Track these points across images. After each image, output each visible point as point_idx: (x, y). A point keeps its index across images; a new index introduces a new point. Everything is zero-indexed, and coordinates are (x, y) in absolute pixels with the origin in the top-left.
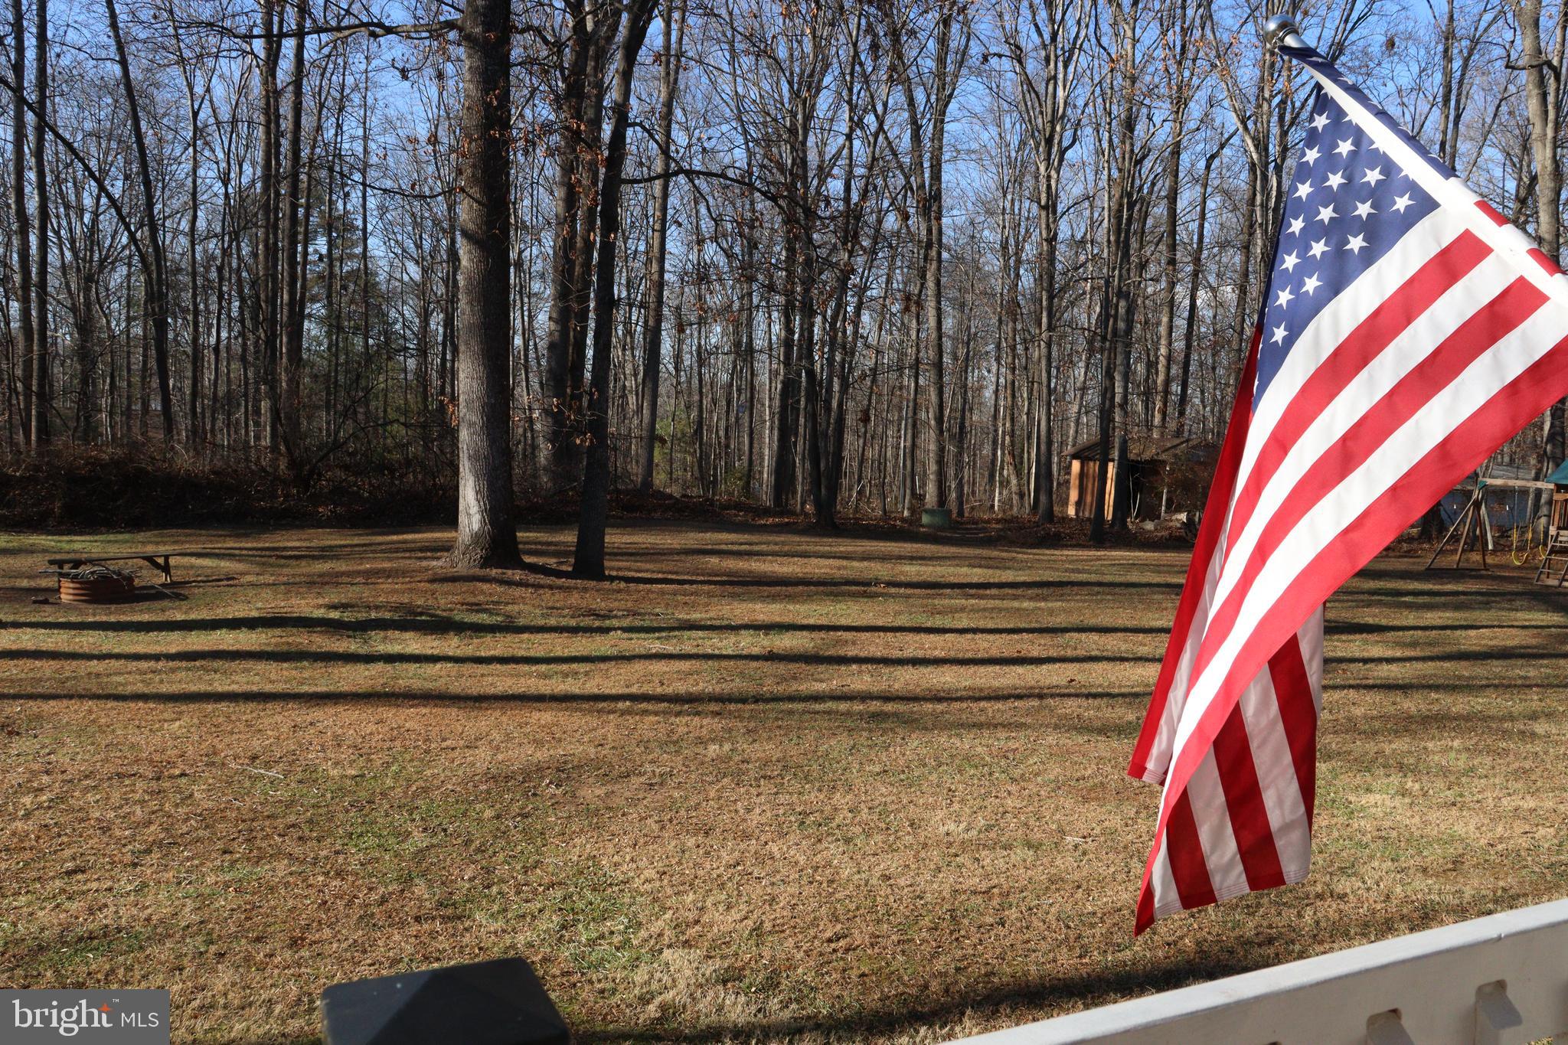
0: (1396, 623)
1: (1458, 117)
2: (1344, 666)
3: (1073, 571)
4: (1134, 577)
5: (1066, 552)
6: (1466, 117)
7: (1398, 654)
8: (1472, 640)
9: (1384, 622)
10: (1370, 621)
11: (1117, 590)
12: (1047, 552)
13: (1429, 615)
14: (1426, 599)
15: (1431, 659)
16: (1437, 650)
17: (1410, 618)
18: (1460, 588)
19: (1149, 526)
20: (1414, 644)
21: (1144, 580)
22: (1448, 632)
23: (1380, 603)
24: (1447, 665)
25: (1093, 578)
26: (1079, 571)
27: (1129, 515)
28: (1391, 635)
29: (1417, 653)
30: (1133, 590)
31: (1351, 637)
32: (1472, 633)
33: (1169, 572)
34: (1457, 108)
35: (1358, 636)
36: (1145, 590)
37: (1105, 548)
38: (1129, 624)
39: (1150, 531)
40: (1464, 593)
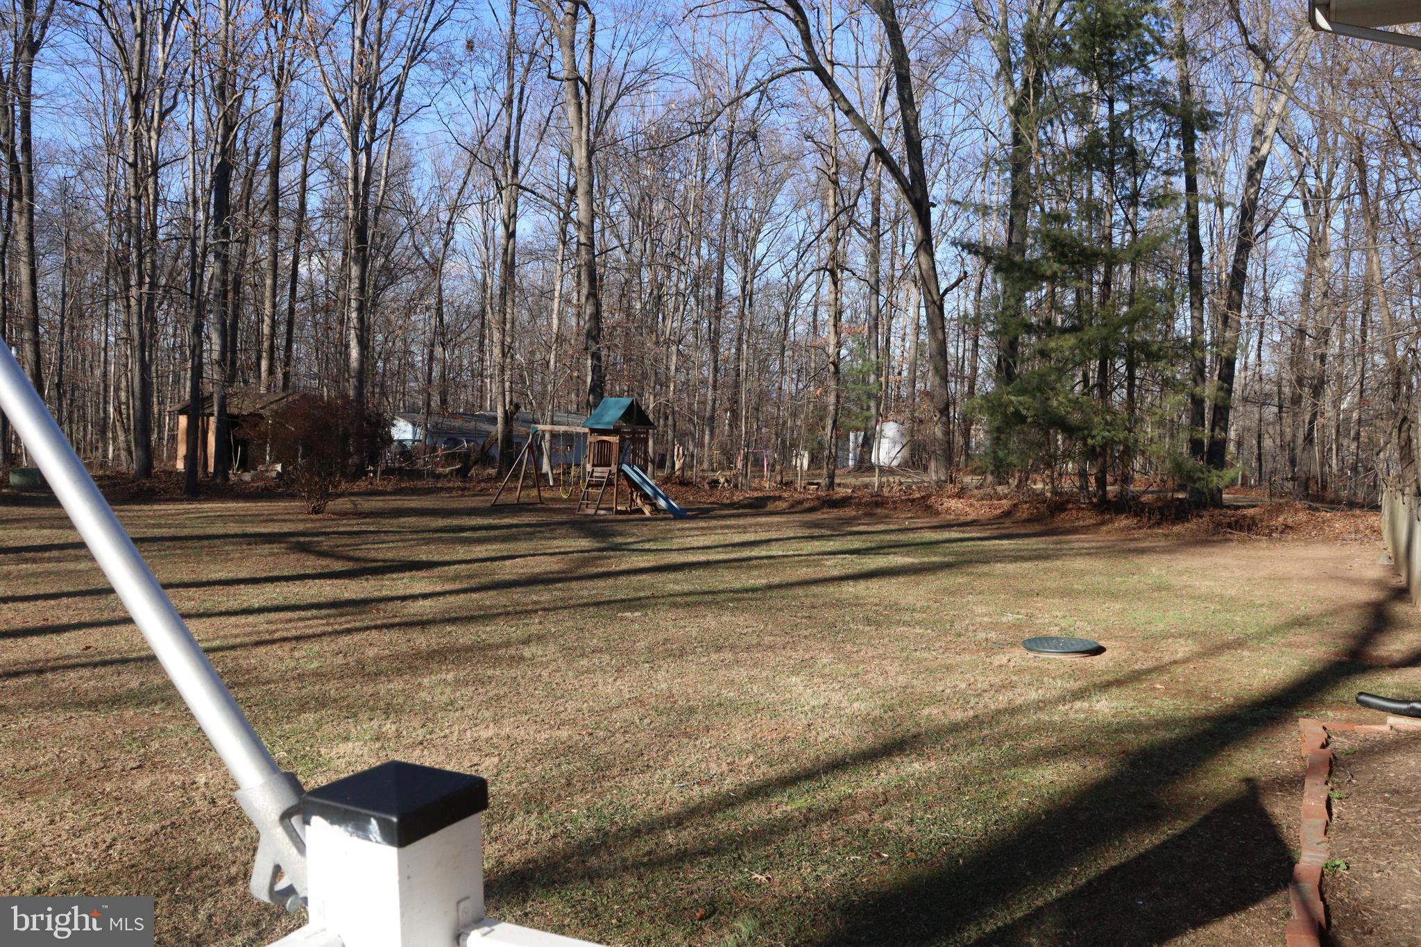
0: (447, 558)
1: (520, 118)
2: (382, 606)
3: (154, 526)
4: (218, 529)
5: (156, 507)
6: (526, 118)
7: (438, 589)
8: (509, 570)
9: (436, 558)
10: (424, 558)
11: (189, 543)
12: (136, 507)
13: (478, 548)
14: (483, 533)
15: (465, 591)
16: (473, 583)
17: (461, 552)
18: (515, 521)
19: (247, 477)
20: (456, 578)
21: (222, 531)
22: (488, 563)
23: (441, 540)
24: (475, 596)
25: (172, 532)
26: (160, 526)
27: (230, 466)
28: (437, 571)
29: (457, 586)
30: (206, 543)
31: (401, 575)
32: (508, 563)
33: (252, 522)
34: (520, 110)
35: (408, 574)
36: (217, 542)
37: (199, 501)
38: (186, 578)
39: (247, 483)
40: (516, 526)
